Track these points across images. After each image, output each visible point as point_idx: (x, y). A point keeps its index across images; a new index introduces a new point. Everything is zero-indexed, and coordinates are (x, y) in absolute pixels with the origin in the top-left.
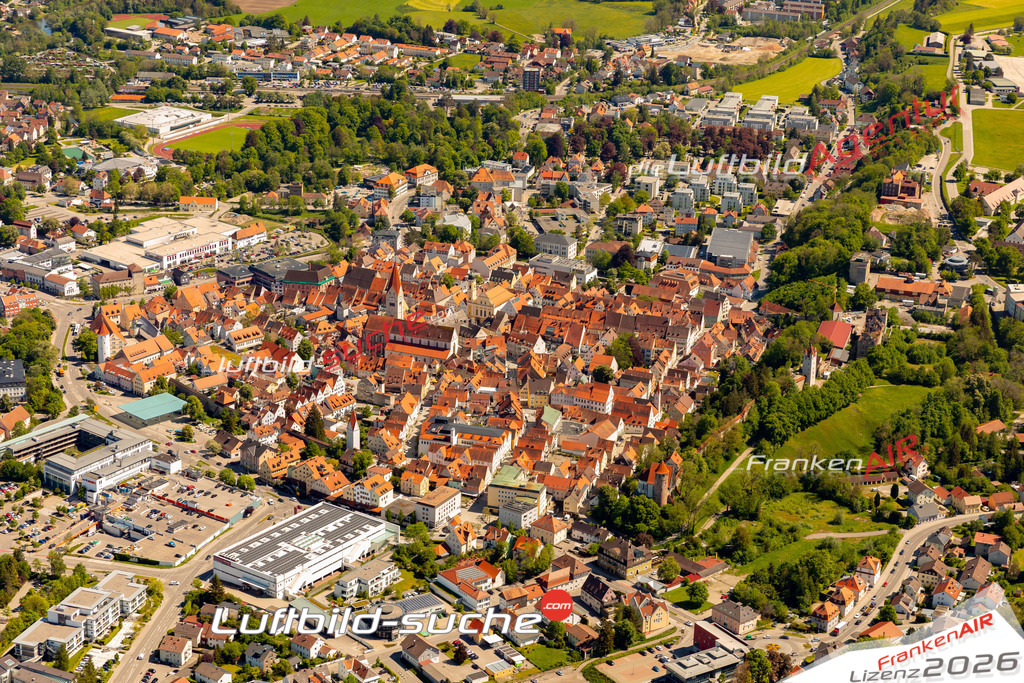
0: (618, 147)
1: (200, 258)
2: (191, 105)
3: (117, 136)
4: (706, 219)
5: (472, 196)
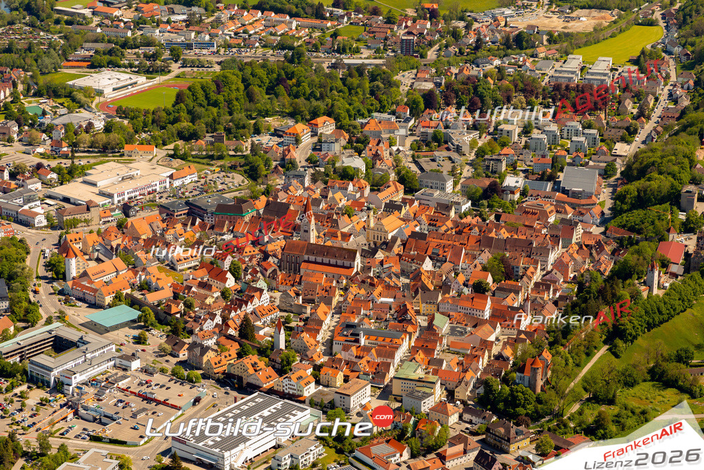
0: (482, 101)
1: (144, 195)
2: (129, 70)
3: (70, 95)
4: (559, 159)
5: (365, 142)
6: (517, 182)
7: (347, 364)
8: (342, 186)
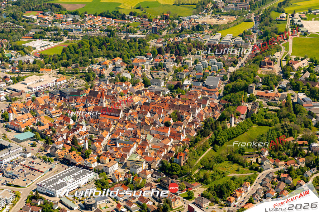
0: (180, 51)
1: (45, 88)
2: (47, 40)
3: (23, 50)
4: (206, 74)
5: (132, 67)
6: (189, 82)
7: (110, 155)
8: (121, 84)
